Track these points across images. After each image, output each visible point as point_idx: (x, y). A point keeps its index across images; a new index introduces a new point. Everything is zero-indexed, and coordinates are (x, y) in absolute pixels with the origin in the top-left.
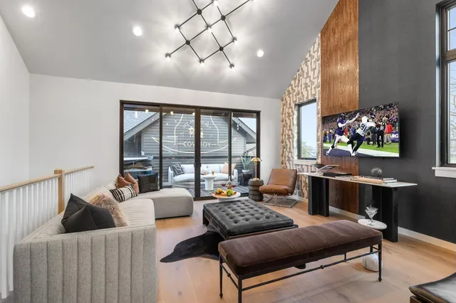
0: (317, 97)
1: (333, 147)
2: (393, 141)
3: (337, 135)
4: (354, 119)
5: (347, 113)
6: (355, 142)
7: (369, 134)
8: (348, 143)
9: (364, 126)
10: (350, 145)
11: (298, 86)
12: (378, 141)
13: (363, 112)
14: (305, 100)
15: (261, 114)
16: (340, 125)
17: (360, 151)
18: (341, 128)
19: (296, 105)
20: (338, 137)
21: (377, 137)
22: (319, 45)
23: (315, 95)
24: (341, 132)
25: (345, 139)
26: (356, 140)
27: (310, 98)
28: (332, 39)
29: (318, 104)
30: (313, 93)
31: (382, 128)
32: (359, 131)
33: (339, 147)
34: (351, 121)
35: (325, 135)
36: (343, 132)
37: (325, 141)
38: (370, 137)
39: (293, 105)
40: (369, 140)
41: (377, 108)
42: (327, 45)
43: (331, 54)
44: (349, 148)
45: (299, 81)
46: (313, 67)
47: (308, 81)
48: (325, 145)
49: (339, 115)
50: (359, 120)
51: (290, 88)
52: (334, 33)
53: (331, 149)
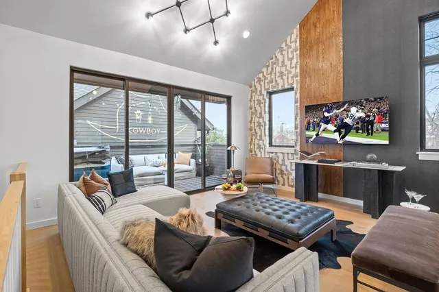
0: (295, 86)
1: (317, 135)
2: (383, 130)
3: (322, 124)
4: (342, 109)
5: (335, 103)
6: (343, 130)
7: (358, 123)
8: (335, 131)
9: (352, 116)
10: (337, 134)
11: (271, 74)
12: (368, 130)
13: (352, 103)
14: (280, 88)
15: (232, 99)
16: (326, 114)
17: (348, 138)
18: (327, 117)
19: (268, 92)
20: (323, 126)
21: (366, 126)
22: (297, 36)
23: (292, 84)
24: (327, 121)
25: (331, 127)
26: (344, 128)
27: (286, 87)
28: (313, 32)
29: (296, 93)
30: (290, 82)
31: (372, 118)
32: (348, 121)
33: (325, 135)
34: (338, 111)
35: (309, 123)
36: (330, 121)
37: (308, 129)
38: (359, 126)
39: (264, 92)
40: (357, 129)
41: (367, 100)
42: (307, 38)
43: (311, 47)
44: (336, 136)
45: (272, 69)
46: (290, 56)
47: (283, 69)
48: (308, 133)
49: (325, 105)
50: (347, 110)
51: (261, 75)
52: (316, 27)
53: (315, 136)
